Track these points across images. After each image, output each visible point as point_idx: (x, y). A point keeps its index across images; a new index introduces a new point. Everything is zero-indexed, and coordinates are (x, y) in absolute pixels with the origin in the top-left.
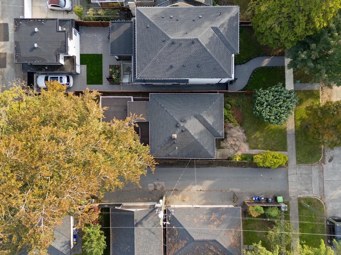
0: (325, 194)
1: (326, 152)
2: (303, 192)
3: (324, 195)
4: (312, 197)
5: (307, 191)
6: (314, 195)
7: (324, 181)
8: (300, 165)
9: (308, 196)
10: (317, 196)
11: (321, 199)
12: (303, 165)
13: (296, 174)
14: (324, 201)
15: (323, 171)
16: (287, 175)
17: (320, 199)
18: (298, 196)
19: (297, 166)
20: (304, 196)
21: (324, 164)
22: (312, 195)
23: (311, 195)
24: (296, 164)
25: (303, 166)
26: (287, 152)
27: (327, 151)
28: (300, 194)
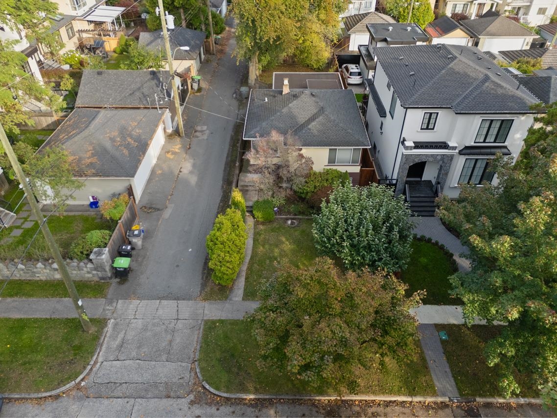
0: (88, 399)
1: (231, 409)
2: (118, 333)
3: (88, 397)
4: (94, 358)
5: (117, 346)
6: (99, 364)
7: (133, 400)
8: (199, 329)
9: (102, 345)
10: (93, 374)
11: (78, 387)
12: (198, 338)
13: (178, 319)
14: (68, 396)
15: (168, 397)
16: (177, 299)
17: (80, 383)
18: (112, 320)
19: (200, 322)
20: (108, 335)
21: (192, 401)
22: (100, 360)
23: (100, 356)
24: (205, 318)
25: (196, 338)
26: (241, 299)
27: (233, 412)
28: (116, 325)
